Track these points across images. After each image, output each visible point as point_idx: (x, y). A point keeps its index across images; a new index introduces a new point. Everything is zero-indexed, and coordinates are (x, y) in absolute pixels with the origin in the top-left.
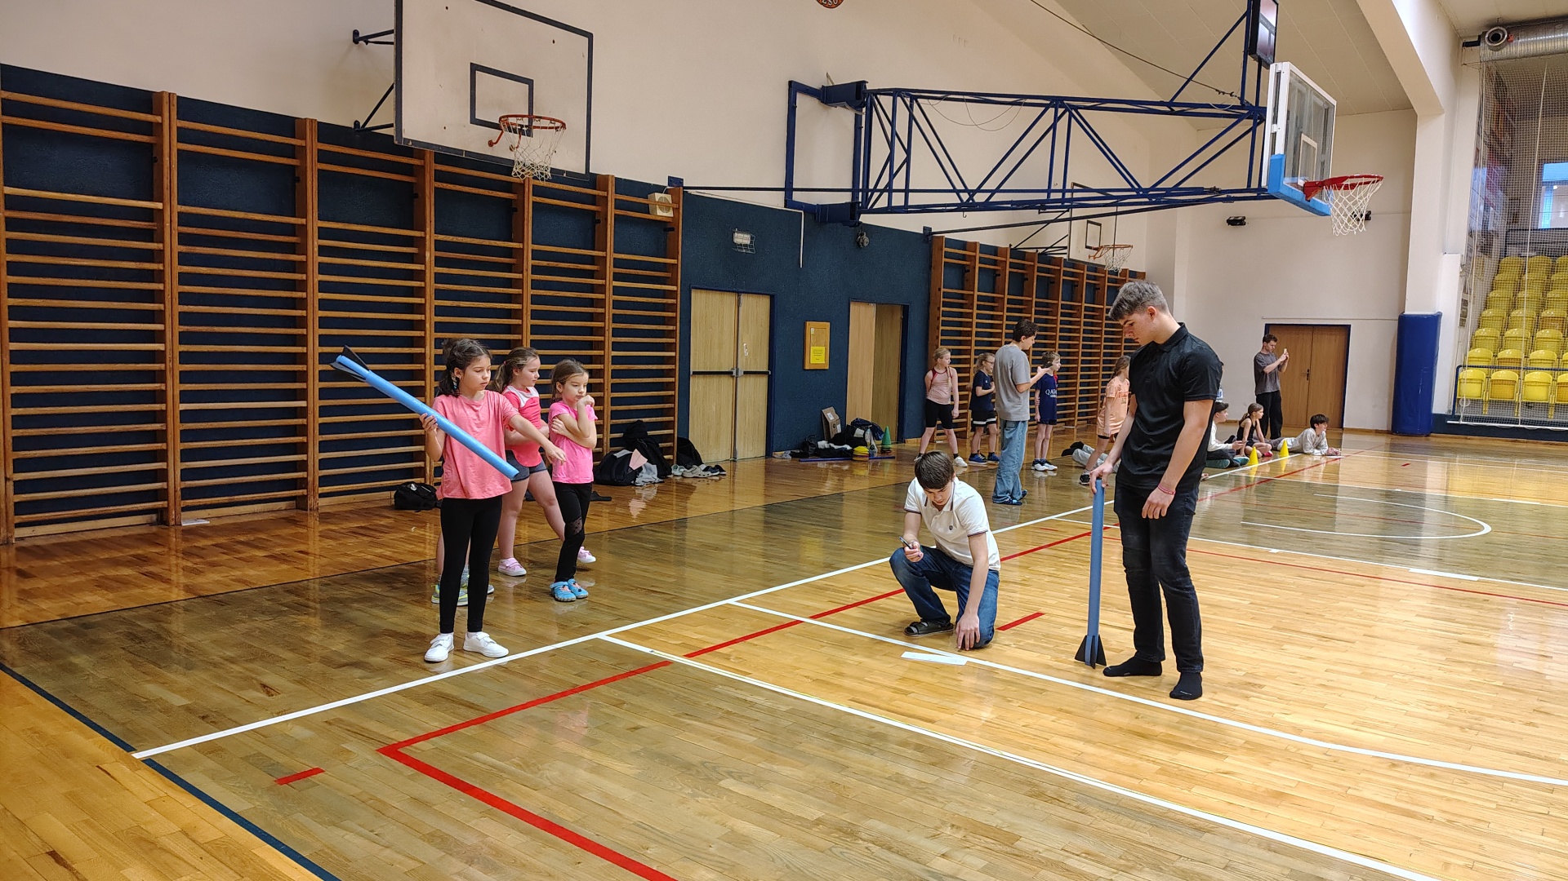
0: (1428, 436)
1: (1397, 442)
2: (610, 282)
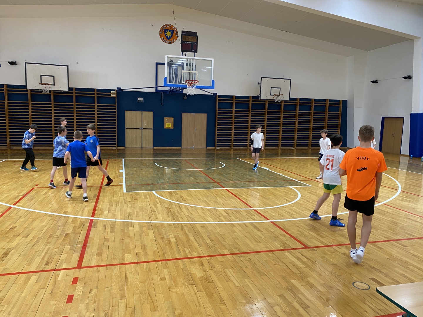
2: (96, 110)
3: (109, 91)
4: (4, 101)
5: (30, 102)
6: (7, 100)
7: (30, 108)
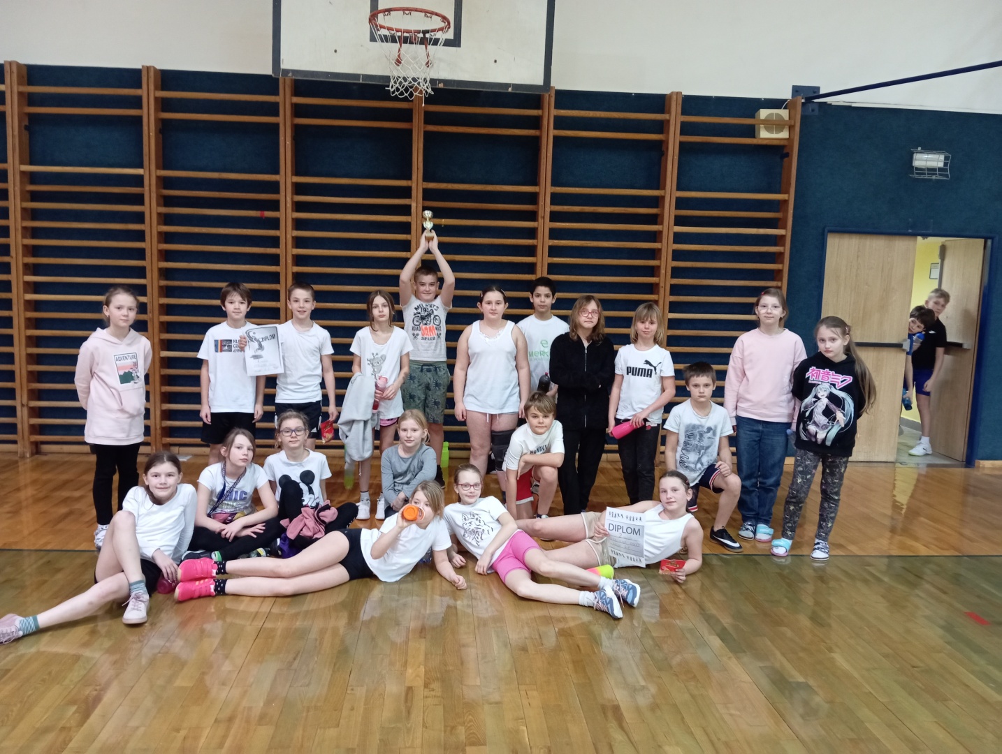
2: (669, 228)
3: (750, 106)
4: (140, 171)
5: (286, 178)
6: (158, 167)
7: (287, 214)
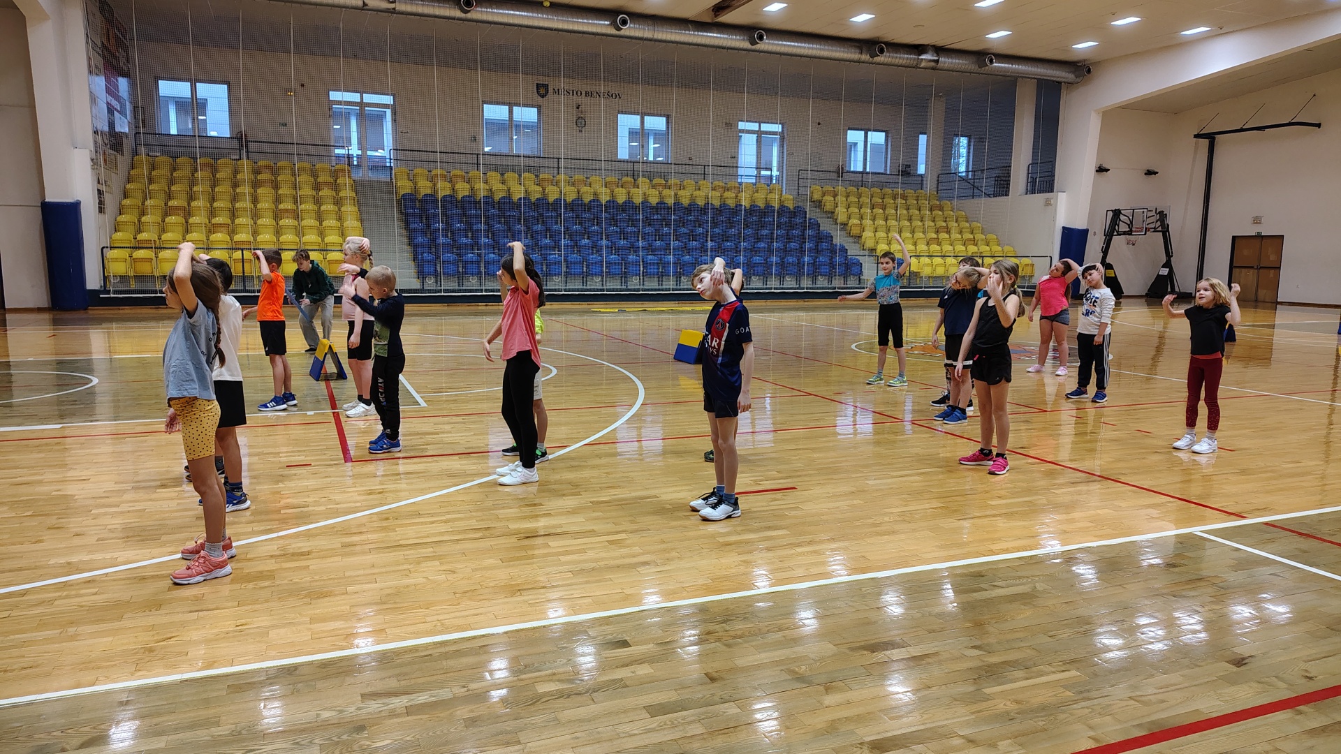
0: (86, 309)
1: (58, 317)
